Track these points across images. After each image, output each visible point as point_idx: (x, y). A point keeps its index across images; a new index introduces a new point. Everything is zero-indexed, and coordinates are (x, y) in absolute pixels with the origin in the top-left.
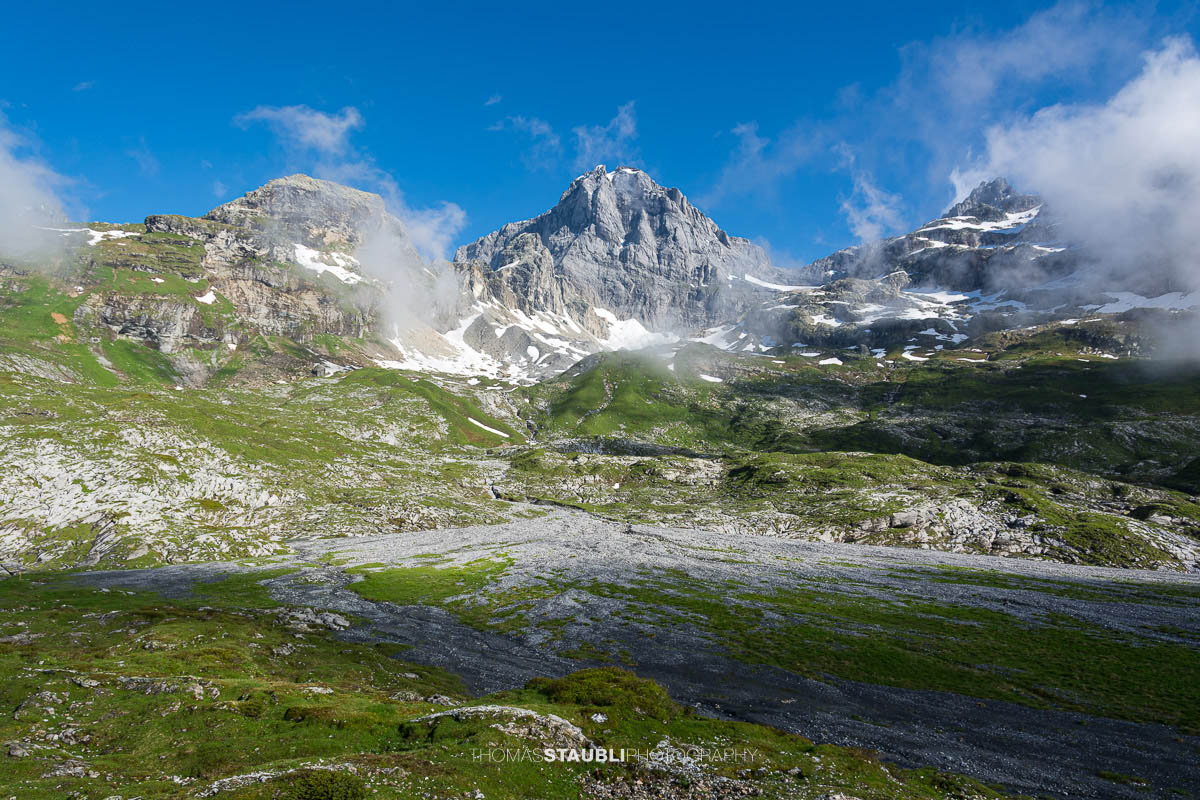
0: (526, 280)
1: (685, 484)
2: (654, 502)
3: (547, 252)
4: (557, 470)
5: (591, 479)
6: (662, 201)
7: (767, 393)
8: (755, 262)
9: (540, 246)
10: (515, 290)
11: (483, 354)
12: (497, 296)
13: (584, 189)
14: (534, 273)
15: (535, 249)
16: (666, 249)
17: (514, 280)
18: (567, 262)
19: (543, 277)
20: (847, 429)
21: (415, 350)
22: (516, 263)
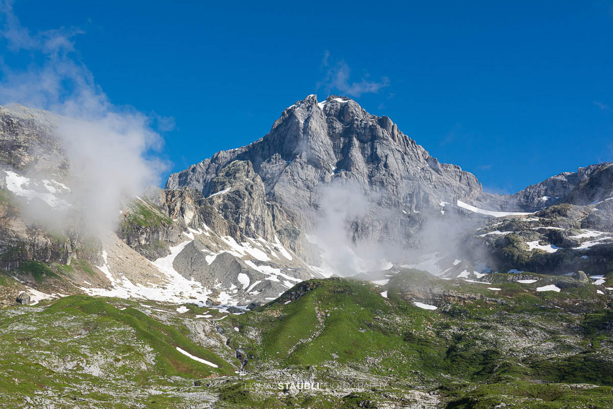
0: (238, 207)
3: (259, 179)
6: (372, 129)
7: (484, 321)
8: (467, 188)
9: (252, 174)
10: (226, 217)
11: (193, 282)
12: (208, 223)
13: (296, 118)
14: (246, 201)
15: (246, 176)
16: (378, 176)
17: (225, 206)
19: (255, 204)
20: (569, 359)
21: (124, 277)
22: (227, 190)
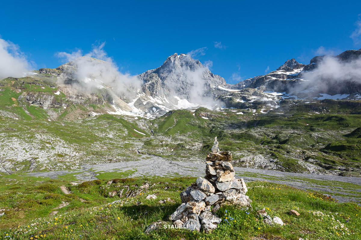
0: (153, 87)
1: (191, 150)
2: (181, 155)
3: (159, 79)
4: (157, 146)
5: (165, 148)
6: (194, 64)
7: (221, 122)
8: (222, 82)
10: (150, 90)
11: (139, 110)
12: (144, 92)
13: (171, 60)
14: (156, 85)
15: (156, 78)
17: (150, 87)
18: (165, 82)
19: (158, 86)
20: (242, 134)
21: (119, 108)
22: (150, 82)
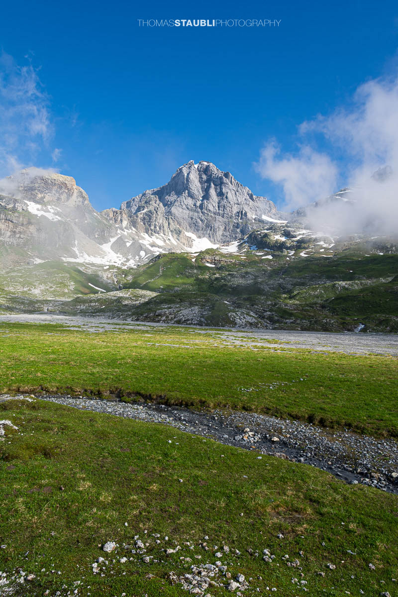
0: (150, 219)
3: (161, 205)
6: (221, 178)
9: (158, 202)
10: (144, 224)
12: (135, 227)
13: (183, 173)
14: (154, 216)
15: (155, 203)
16: (222, 203)
17: (144, 218)
18: (173, 210)
19: (159, 217)
21: (84, 253)
22: (146, 210)
